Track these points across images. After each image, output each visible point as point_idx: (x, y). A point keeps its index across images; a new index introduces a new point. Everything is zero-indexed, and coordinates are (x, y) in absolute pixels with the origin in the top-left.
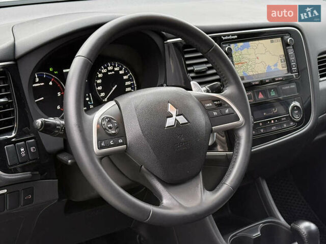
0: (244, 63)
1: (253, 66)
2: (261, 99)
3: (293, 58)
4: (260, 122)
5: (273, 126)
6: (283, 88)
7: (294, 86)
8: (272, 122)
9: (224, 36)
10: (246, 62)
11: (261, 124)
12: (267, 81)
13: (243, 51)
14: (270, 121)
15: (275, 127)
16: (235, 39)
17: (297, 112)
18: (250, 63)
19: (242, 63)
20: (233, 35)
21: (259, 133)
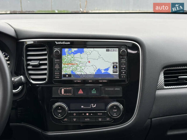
0: (74, 64)
1: (83, 68)
2: (81, 94)
3: (125, 66)
4: (74, 113)
5: (87, 118)
6: (106, 89)
7: (119, 89)
8: (87, 114)
9: (58, 41)
10: (77, 64)
11: (75, 114)
12: (90, 81)
13: (75, 55)
14: (85, 113)
15: (88, 119)
16: (68, 45)
17: (116, 110)
18: (81, 65)
19: (72, 64)
20: (66, 41)
21: (71, 121)
